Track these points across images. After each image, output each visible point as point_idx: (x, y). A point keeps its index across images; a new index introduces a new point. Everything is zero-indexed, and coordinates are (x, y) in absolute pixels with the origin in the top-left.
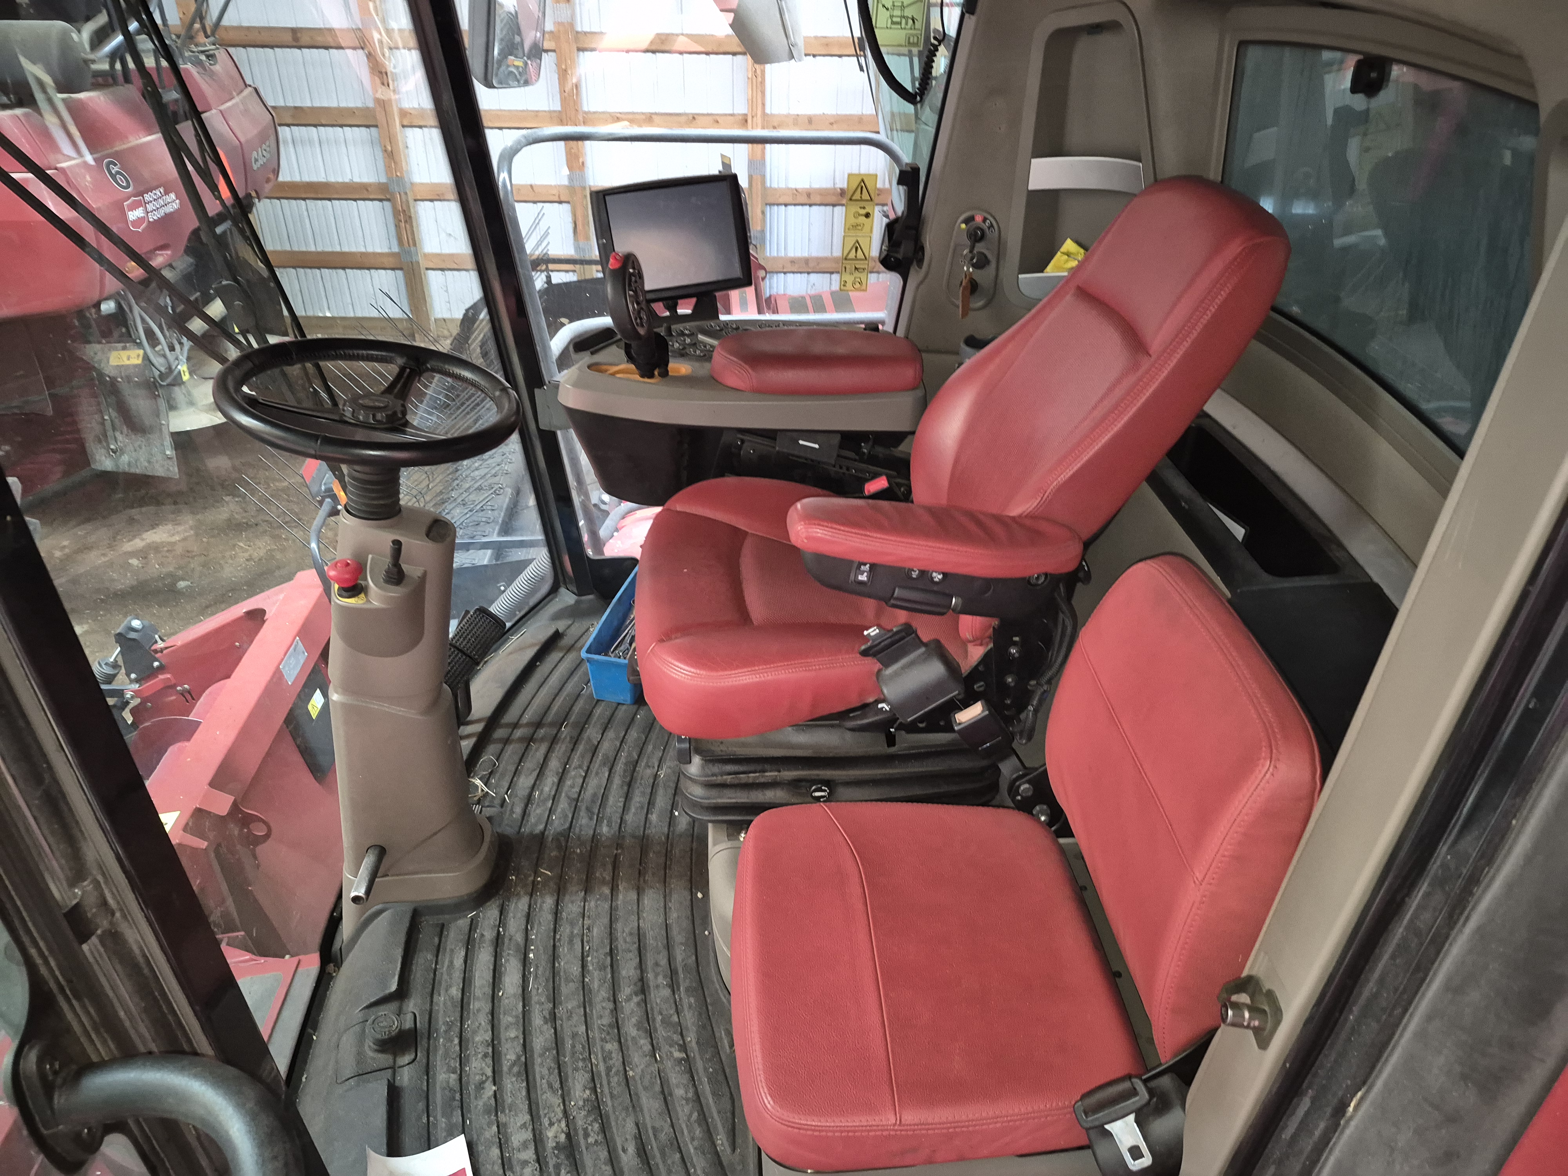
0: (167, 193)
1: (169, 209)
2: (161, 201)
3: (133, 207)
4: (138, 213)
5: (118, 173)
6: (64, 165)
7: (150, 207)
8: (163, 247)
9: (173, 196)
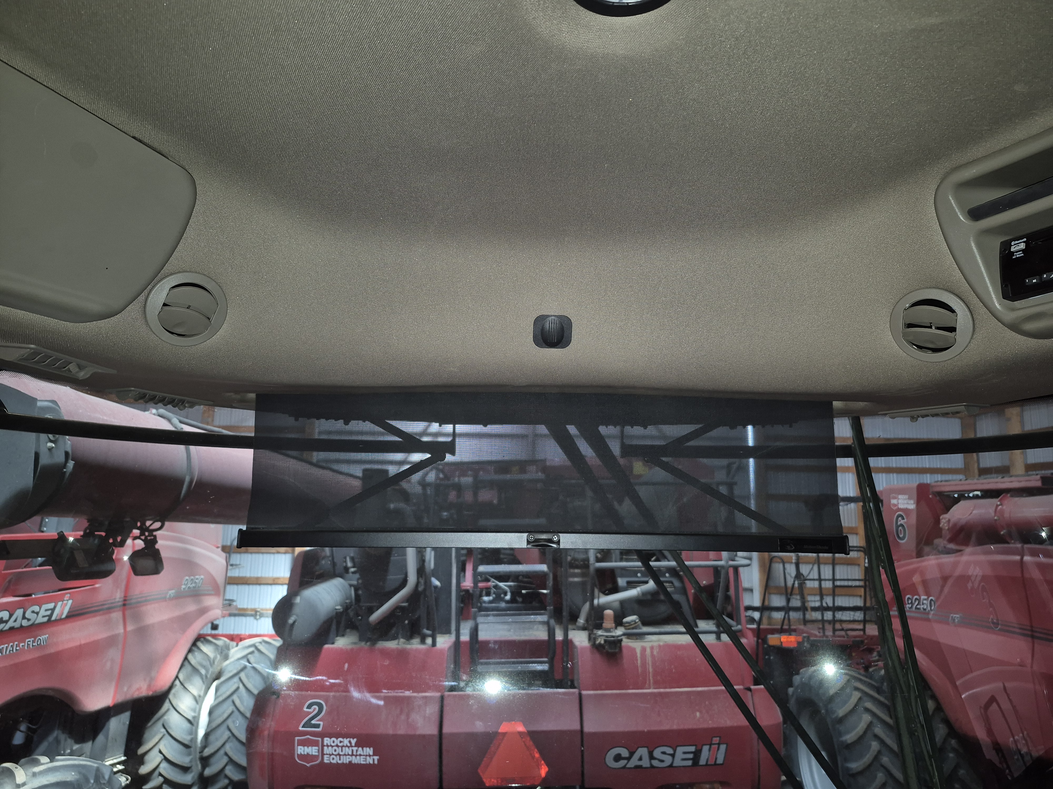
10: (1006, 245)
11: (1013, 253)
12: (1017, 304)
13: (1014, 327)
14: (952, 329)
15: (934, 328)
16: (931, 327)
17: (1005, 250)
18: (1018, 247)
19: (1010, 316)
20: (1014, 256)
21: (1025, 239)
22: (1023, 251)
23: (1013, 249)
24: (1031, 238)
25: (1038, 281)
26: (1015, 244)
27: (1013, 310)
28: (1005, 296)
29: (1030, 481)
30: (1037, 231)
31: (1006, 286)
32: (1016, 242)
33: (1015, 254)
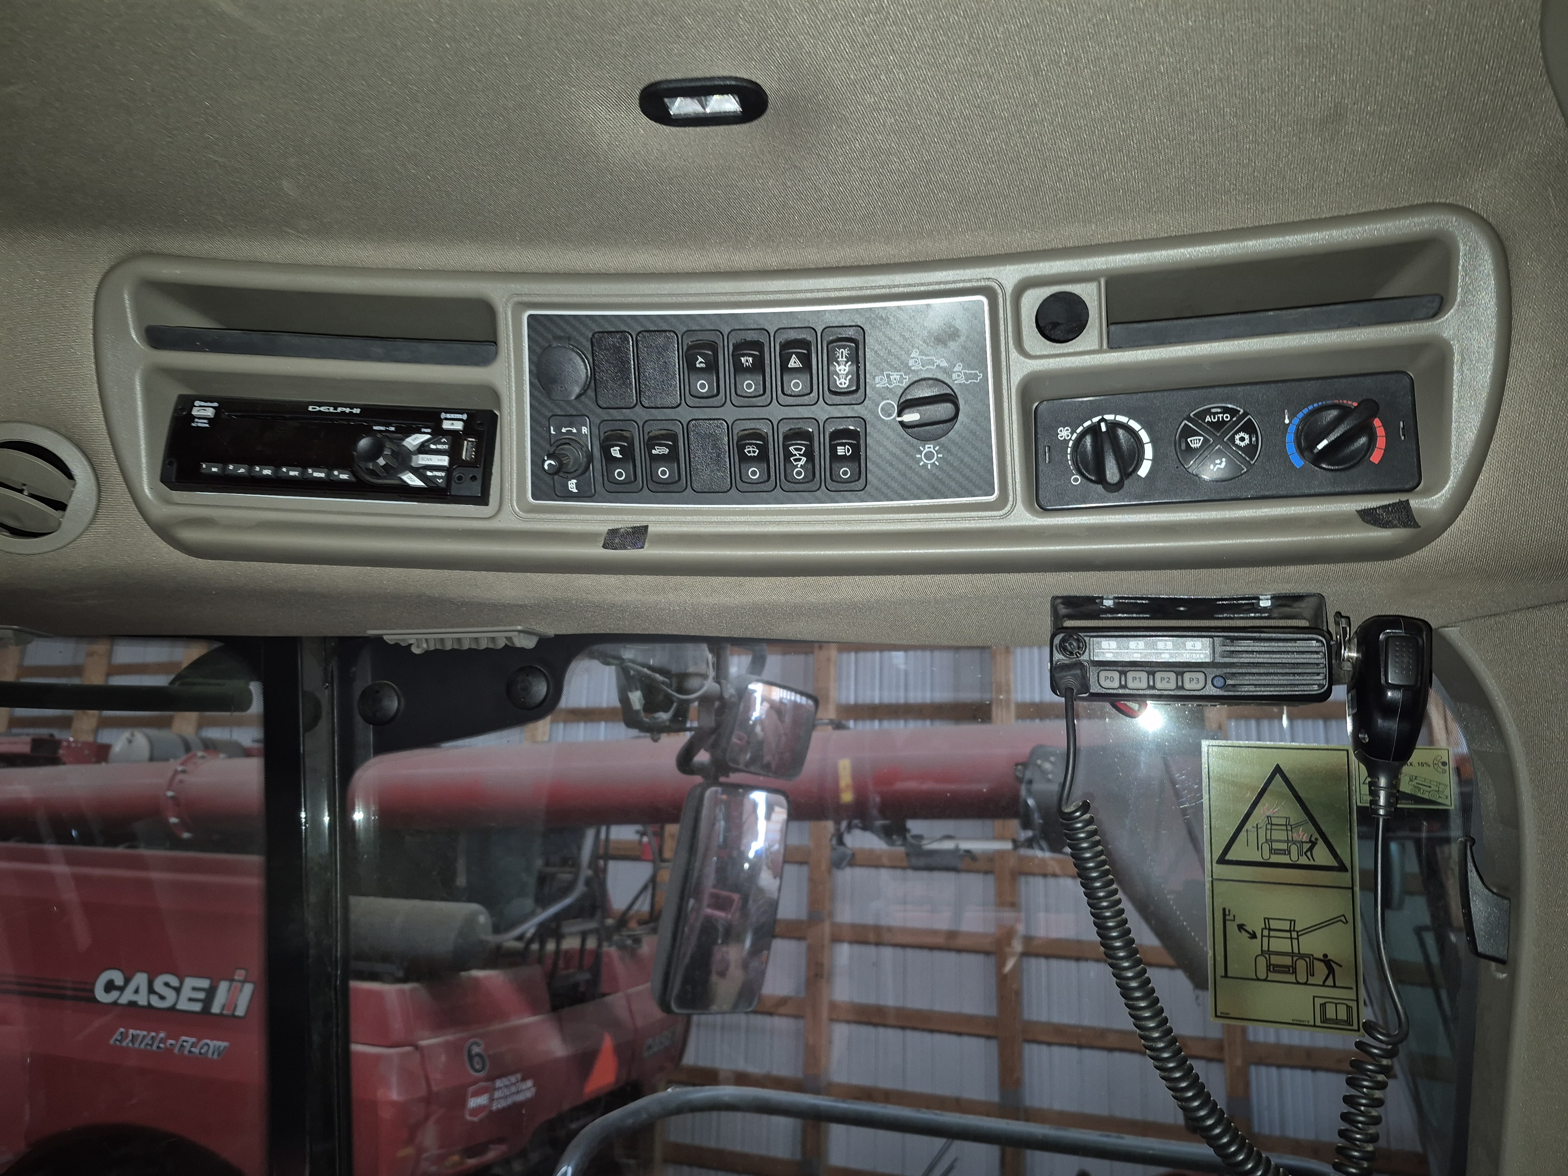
0: (524, 1079)
1: (520, 1098)
2: (513, 1089)
3: (476, 1094)
4: (482, 1100)
5: (478, 1055)
6: (423, 1043)
7: (497, 1094)
8: (500, 1141)
9: (529, 1083)
10: (185, 404)
11: (194, 417)
12: (177, 495)
13: (163, 531)
14: (60, 506)
15: (26, 493)
16: (21, 491)
17: (183, 409)
18: (203, 412)
19: (160, 511)
20: (194, 422)
21: (216, 404)
22: (210, 420)
23: (195, 412)
24: (225, 405)
25: (220, 472)
26: (200, 406)
27: (168, 502)
28: (165, 480)
29: (15, 743)
30: (237, 399)
31: (171, 464)
32: (203, 404)
33: (197, 420)
